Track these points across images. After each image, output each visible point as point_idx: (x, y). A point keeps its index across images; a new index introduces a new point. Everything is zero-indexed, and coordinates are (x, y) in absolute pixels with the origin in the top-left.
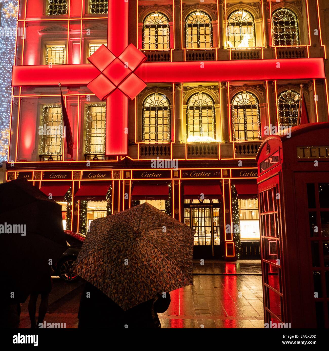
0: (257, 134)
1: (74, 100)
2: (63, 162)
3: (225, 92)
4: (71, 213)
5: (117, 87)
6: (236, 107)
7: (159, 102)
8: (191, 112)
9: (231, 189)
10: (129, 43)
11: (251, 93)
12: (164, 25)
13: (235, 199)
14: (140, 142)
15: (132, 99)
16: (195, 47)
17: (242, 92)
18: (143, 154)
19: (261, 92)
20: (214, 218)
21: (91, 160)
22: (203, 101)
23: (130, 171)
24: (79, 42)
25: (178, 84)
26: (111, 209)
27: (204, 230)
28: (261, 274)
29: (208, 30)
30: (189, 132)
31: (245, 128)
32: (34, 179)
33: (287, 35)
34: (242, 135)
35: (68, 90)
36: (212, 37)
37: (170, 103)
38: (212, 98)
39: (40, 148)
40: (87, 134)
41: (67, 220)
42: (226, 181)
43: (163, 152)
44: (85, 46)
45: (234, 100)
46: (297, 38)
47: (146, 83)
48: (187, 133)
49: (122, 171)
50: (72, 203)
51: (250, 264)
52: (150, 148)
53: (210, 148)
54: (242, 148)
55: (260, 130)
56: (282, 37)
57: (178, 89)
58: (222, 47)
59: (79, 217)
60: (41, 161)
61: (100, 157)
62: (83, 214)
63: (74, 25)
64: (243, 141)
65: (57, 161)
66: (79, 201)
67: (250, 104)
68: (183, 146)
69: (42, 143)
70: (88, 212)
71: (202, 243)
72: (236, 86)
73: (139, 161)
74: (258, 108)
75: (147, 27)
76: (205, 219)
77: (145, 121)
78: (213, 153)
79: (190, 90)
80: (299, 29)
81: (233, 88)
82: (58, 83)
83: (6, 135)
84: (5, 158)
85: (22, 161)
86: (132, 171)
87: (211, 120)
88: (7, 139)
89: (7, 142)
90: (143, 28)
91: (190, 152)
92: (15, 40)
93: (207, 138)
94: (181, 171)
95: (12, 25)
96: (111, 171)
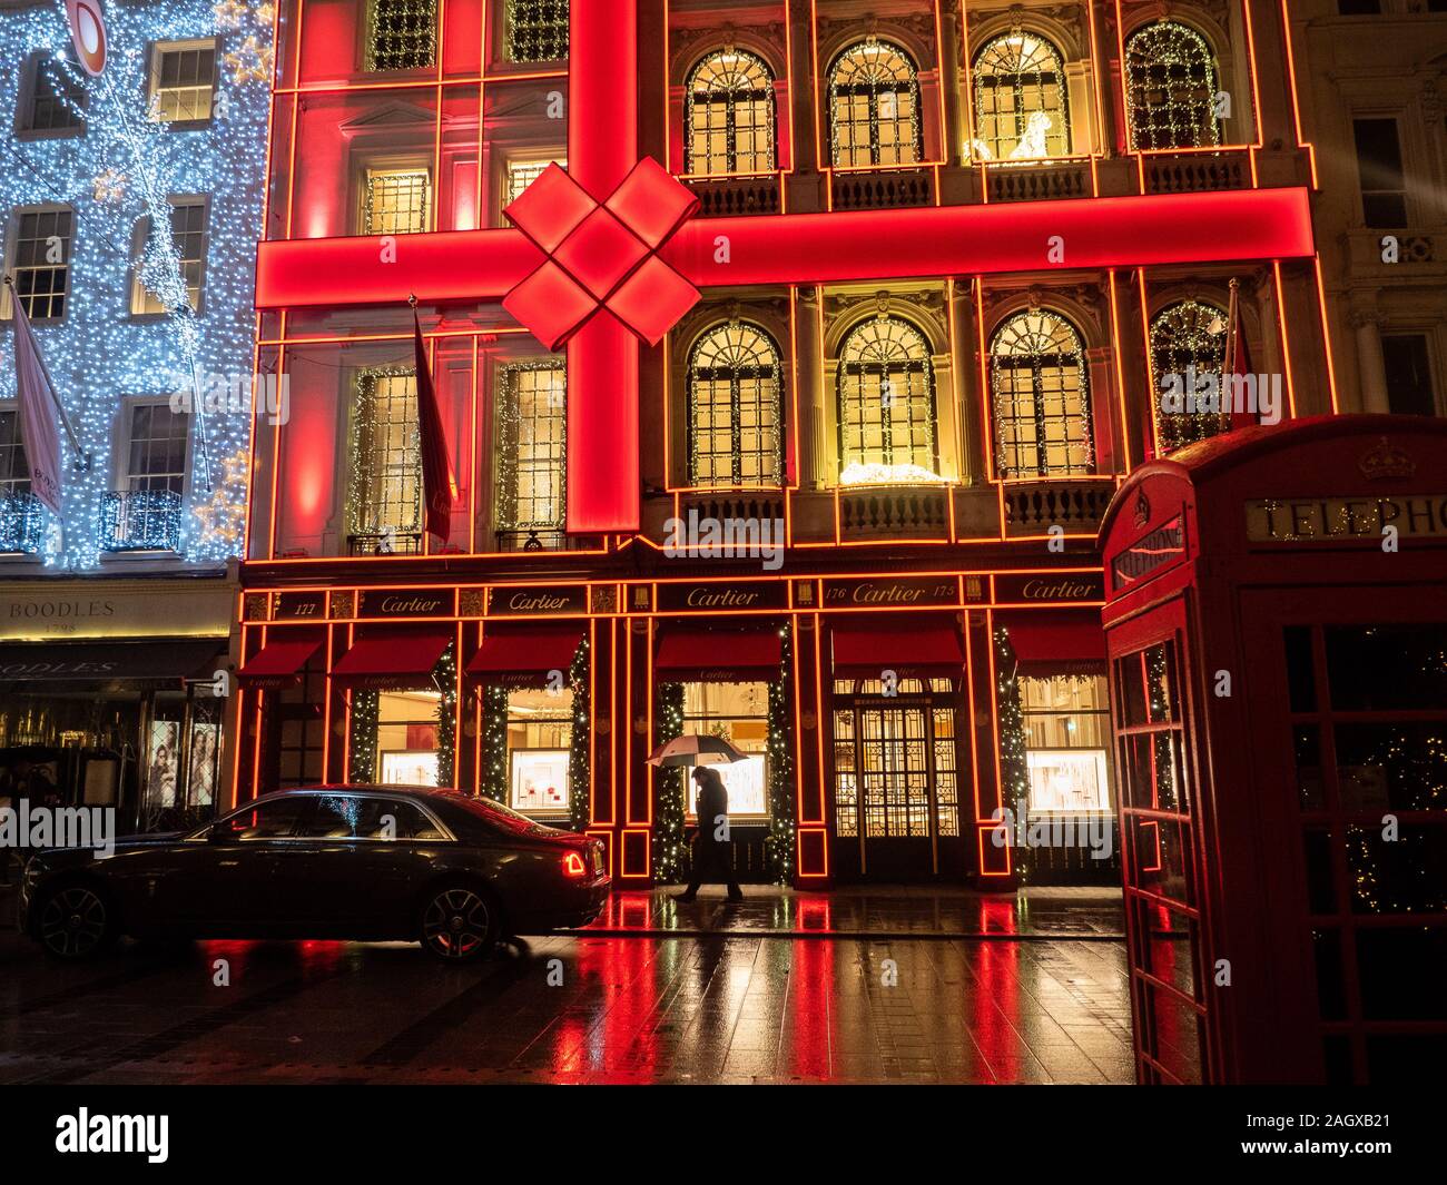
0: (1080, 454)
1: (460, 352)
2: (426, 557)
3: (967, 311)
4: (454, 729)
5: (602, 304)
6: (1007, 363)
7: (743, 351)
8: (851, 384)
9: (994, 642)
10: (640, 158)
11: (1059, 315)
12: (757, 91)
13: (1008, 676)
14: (682, 487)
16: (863, 163)
17: (1025, 311)
19: (1092, 310)
20: (938, 743)
21: (519, 550)
22: (891, 345)
23: (649, 586)
24: (475, 157)
25: (806, 290)
26: (588, 714)
27: (903, 784)
29: (907, 103)
30: (846, 452)
31: (1040, 432)
32: (332, 617)
33: (1177, 112)
34: (1029, 456)
35: (439, 317)
36: (920, 127)
37: (781, 352)
38: (923, 335)
39: (349, 513)
40: (503, 464)
41: (441, 752)
42: (977, 617)
44: (496, 168)
45: (999, 338)
46: (1214, 120)
47: (698, 288)
48: (840, 455)
49: (622, 585)
50: (457, 694)
51: (1064, 900)
52: (714, 507)
53: (921, 503)
54: (1031, 503)
55: (1092, 439)
56: (1161, 118)
57: (808, 306)
58: (955, 158)
59: (481, 742)
60: (351, 556)
61: (549, 540)
62: (494, 733)
63: (459, 102)
64: (1033, 477)
65: (407, 553)
66: (480, 687)
67: (1055, 350)
68: (827, 497)
69: (355, 496)
70: (510, 726)
71: (897, 829)
72: (1005, 292)
74: (1081, 364)
75: (700, 98)
76: (905, 747)
77: (696, 417)
78: (928, 521)
79: (849, 306)
81: (993, 296)
82: (407, 295)
83: (239, 472)
84: (237, 547)
85: (291, 556)
86: (655, 586)
87: (922, 407)
88: (240, 483)
89: (242, 495)
90: (687, 106)
91: (851, 519)
92: (264, 156)
93: (907, 471)
94: (820, 582)
95: (255, 106)
96: (584, 587)
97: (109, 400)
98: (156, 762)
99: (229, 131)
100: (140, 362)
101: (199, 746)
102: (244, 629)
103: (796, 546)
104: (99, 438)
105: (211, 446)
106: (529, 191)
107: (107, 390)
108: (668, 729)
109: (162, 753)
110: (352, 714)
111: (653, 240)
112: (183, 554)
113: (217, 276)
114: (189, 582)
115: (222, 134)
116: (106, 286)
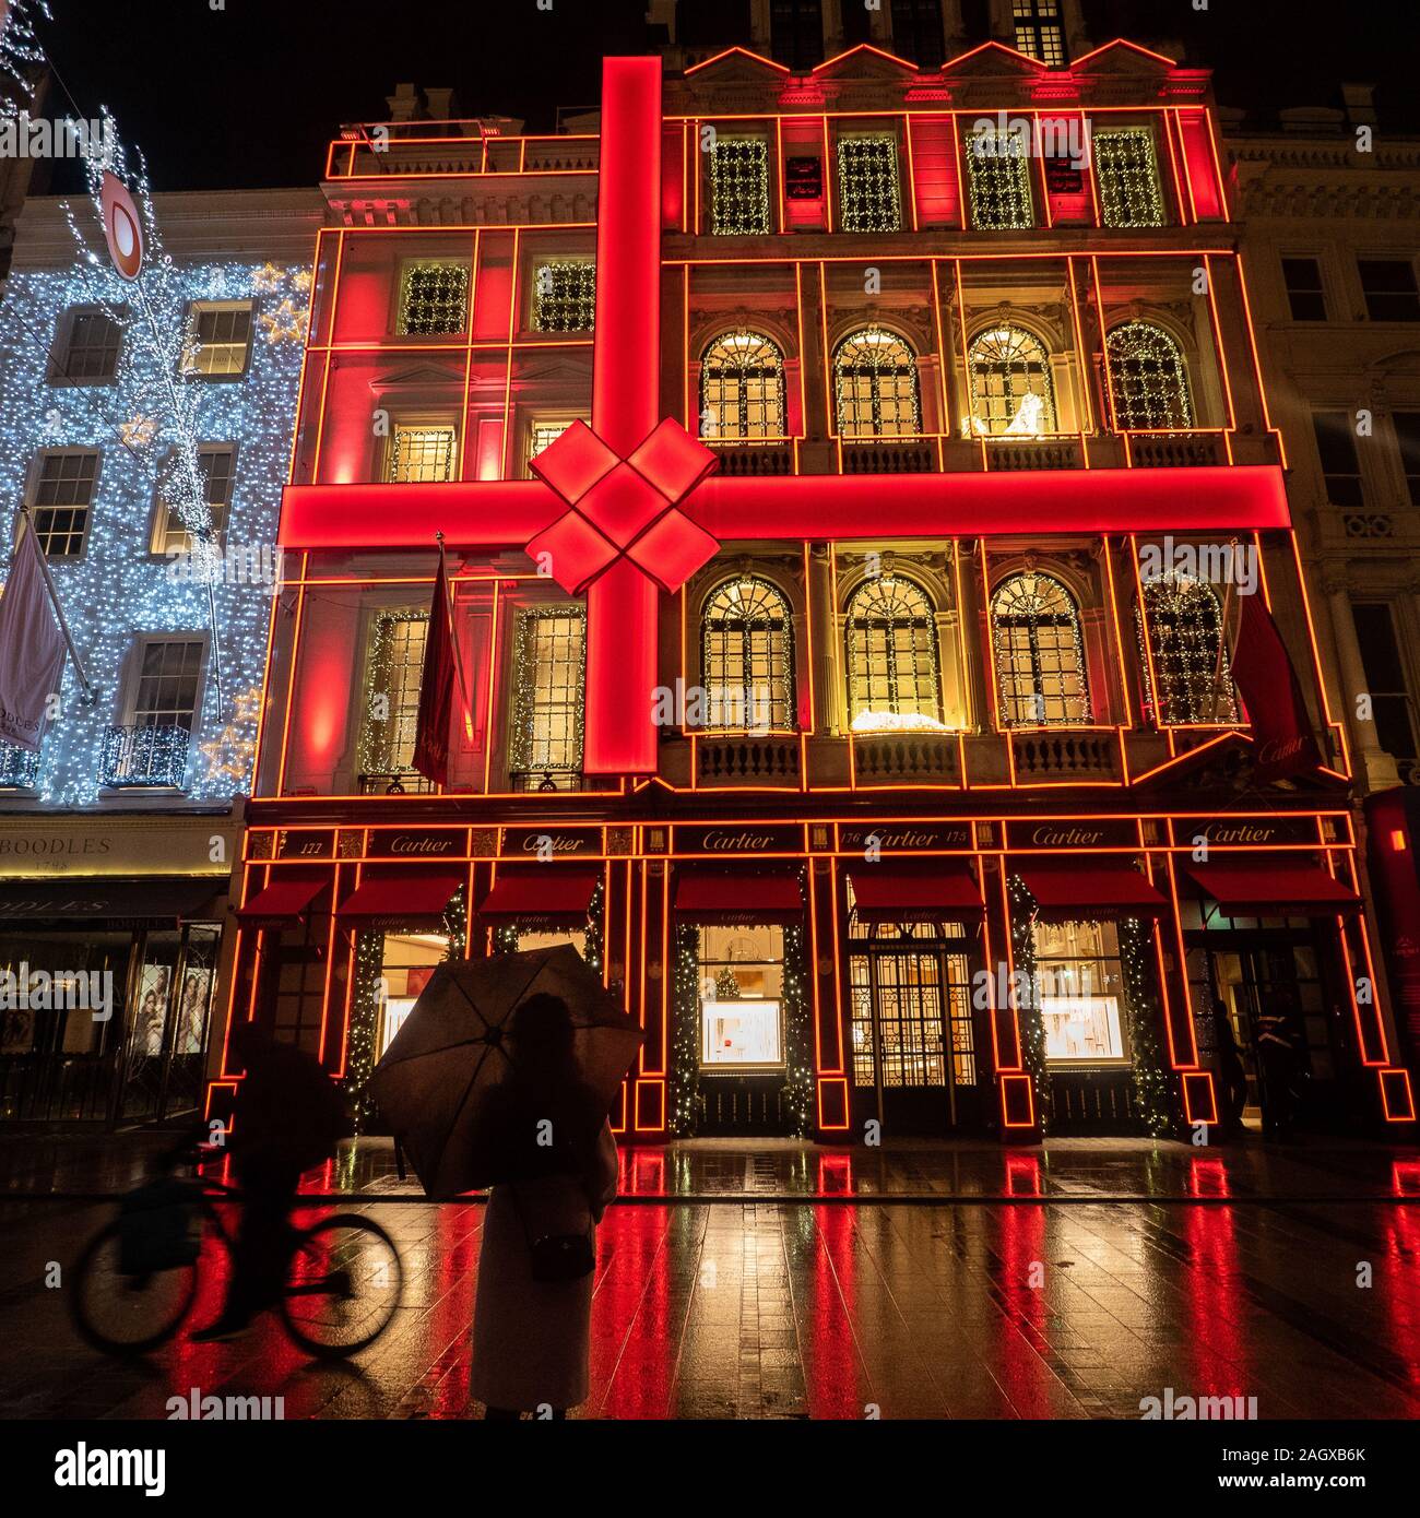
0: (1077, 708)
1: (480, 597)
2: (439, 797)
3: (972, 571)
5: (623, 553)
6: (1005, 622)
7: (754, 605)
8: (859, 637)
9: (1008, 888)
10: (661, 420)
11: (1053, 578)
12: (768, 369)
13: (1021, 921)
14: (699, 731)
15: (673, 592)
16: (866, 435)
17: (1021, 574)
18: (709, 772)
19: (1083, 574)
20: (952, 989)
21: (534, 791)
22: (896, 603)
23: (665, 830)
24: (501, 416)
25: (819, 546)
26: (601, 959)
27: (919, 1032)
29: (906, 385)
30: (855, 702)
31: (1038, 687)
32: (339, 856)
33: (1151, 401)
34: (1029, 709)
35: (460, 563)
36: (919, 406)
37: (792, 604)
38: (926, 594)
39: (362, 752)
40: (519, 706)
42: (991, 861)
43: (776, 765)
44: (521, 427)
45: (998, 598)
46: (1185, 409)
47: (718, 541)
48: (849, 705)
49: (638, 827)
50: (466, 937)
52: (730, 751)
53: (932, 752)
54: (1038, 752)
55: (1087, 694)
56: (1138, 405)
57: (820, 562)
58: (956, 433)
60: (362, 795)
61: (565, 783)
63: (486, 366)
64: (1034, 728)
65: (419, 793)
66: (490, 929)
67: (1049, 610)
68: (841, 744)
69: (368, 736)
71: (913, 1077)
72: (1001, 555)
73: (696, 793)
74: (1075, 624)
75: (715, 374)
76: (920, 993)
77: (709, 666)
78: (939, 768)
79: (856, 565)
80: (1189, 382)
81: (995, 558)
82: (433, 540)
83: (250, 709)
84: (243, 784)
85: (300, 794)
86: (671, 828)
87: (926, 660)
88: (251, 720)
89: (253, 732)
90: (702, 378)
91: (864, 765)
92: (294, 408)
93: (913, 720)
94: (836, 826)
95: (287, 363)
96: (599, 830)
97: (122, 636)
98: (144, 1008)
99: (260, 385)
100: (156, 600)
101: (190, 991)
102: (247, 867)
103: (812, 790)
104: (108, 674)
105: (224, 683)
107: (119, 626)
108: (681, 974)
109: (151, 998)
110: (356, 957)
111: (674, 495)
112: (188, 791)
113: (240, 519)
114: (192, 820)
115: (253, 387)
116: (127, 525)
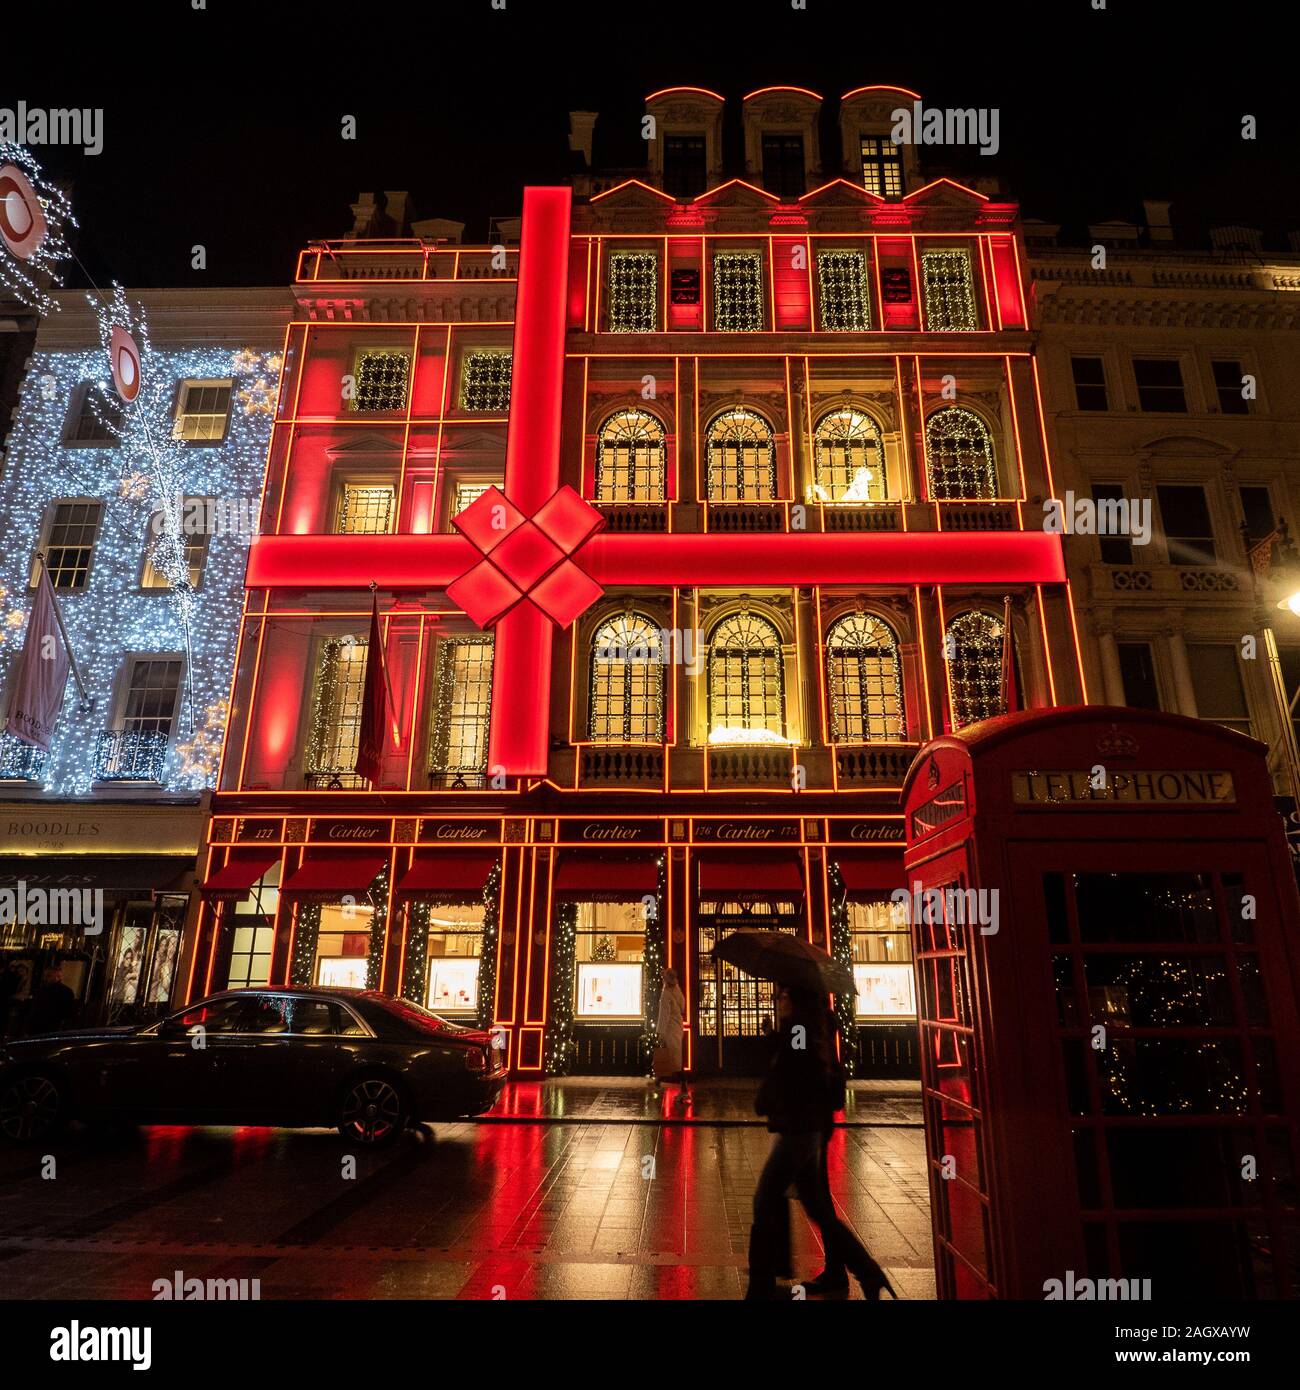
0: (895, 725)
1: (410, 628)
2: (370, 792)
3: (808, 612)
4: (383, 938)
5: (525, 595)
6: (839, 653)
7: (635, 636)
8: (719, 664)
9: (828, 874)
10: (560, 487)
11: (879, 618)
12: (653, 441)
13: (839, 901)
14: (583, 741)
15: (564, 628)
16: (731, 498)
17: (853, 614)
18: (590, 775)
19: (903, 616)
21: (448, 789)
22: (751, 636)
23: (552, 822)
24: (432, 478)
25: (685, 591)
26: (497, 928)
27: (754, 991)
28: (923, 1122)
29: (765, 456)
30: (713, 717)
31: (864, 707)
32: (286, 840)
33: (964, 472)
34: (856, 726)
35: (394, 600)
36: (775, 474)
38: (775, 629)
39: (308, 754)
40: (439, 718)
41: (371, 958)
42: (815, 853)
43: (645, 770)
44: (447, 489)
45: (834, 633)
46: (991, 480)
47: (602, 586)
48: (709, 720)
49: (530, 820)
50: (388, 909)
51: (883, 1092)
52: (608, 758)
53: (772, 760)
54: (857, 763)
55: (903, 714)
56: (953, 476)
57: (687, 603)
58: (801, 498)
59: (406, 949)
60: (307, 790)
61: (472, 781)
62: (417, 943)
63: (420, 437)
64: (859, 742)
65: (354, 789)
66: (407, 903)
67: (875, 644)
68: (698, 753)
69: (314, 740)
70: (431, 936)
71: (749, 1029)
72: (838, 599)
73: (578, 793)
74: (895, 656)
75: (609, 444)
77: (596, 688)
78: (777, 774)
79: (719, 604)
80: (995, 458)
81: (829, 602)
82: (368, 582)
83: (218, 718)
84: (211, 779)
85: (256, 789)
86: (557, 821)
87: (774, 684)
88: (219, 727)
89: (220, 737)
90: (599, 449)
91: (716, 771)
92: (263, 470)
93: (761, 735)
94: (691, 821)
95: (259, 432)
96: (500, 821)
97: (115, 656)
98: (123, 963)
99: (237, 449)
100: (145, 626)
101: (162, 949)
102: (211, 849)
103: (672, 791)
104: (103, 686)
105: (197, 696)
106: (473, 506)
107: (114, 647)
108: (562, 941)
109: (129, 955)
110: (297, 924)
111: (568, 548)
112: (165, 785)
113: (215, 561)
114: (169, 808)
115: (231, 451)
116: (123, 564)
